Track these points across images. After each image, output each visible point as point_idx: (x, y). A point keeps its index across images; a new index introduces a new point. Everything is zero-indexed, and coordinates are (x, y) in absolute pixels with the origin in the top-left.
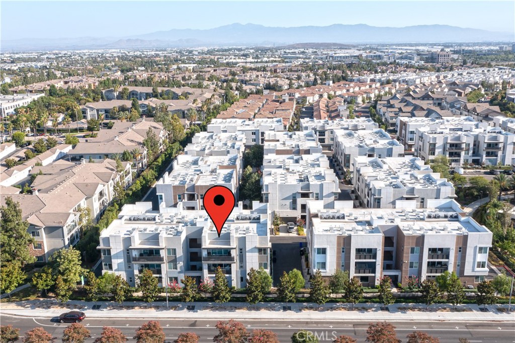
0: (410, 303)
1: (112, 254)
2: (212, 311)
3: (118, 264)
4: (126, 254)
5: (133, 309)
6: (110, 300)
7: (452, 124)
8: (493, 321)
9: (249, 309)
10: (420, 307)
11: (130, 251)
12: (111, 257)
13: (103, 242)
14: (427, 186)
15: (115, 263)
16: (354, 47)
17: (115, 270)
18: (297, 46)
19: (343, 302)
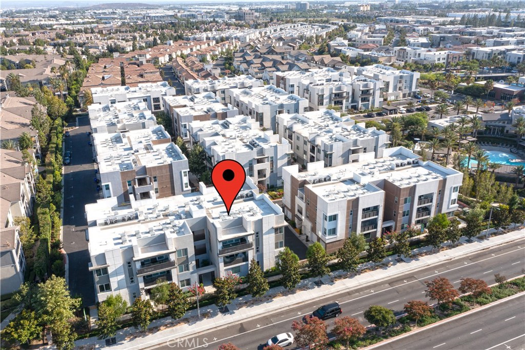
0: (414, 249)
1: (109, 273)
2: (249, 308)
3: (118, 282)
4: (127, 268)
5: (158, 330)
6: (123, 327)
7: (320, 76)
8: (483, 249)
9: (285, 294)
10: (425, 251)
11: (132, 264)
12: (108, 275)
13: (96, 261)
14: (362, 136)
15: (114, 282)
16: (160, 7)
17: (115, 290)
18: (103, 7)
19: (362, 263)
